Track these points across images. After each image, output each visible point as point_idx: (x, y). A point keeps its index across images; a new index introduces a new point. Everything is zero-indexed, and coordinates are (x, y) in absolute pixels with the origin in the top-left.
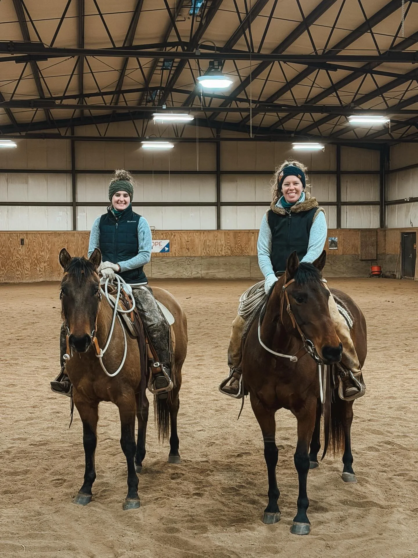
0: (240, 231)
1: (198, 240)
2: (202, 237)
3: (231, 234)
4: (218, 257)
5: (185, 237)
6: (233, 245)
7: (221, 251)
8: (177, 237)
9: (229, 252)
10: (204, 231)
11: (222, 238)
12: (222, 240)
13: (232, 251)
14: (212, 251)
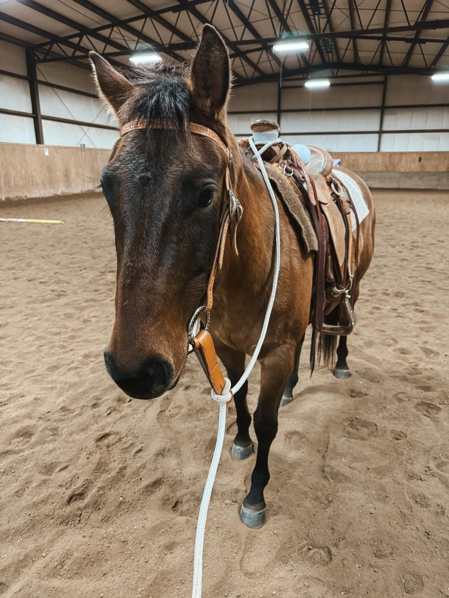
0: (395, 153)
1: (361, 160)
2: (365, 157)
3: (388, 155)
4: (375, 172)
5: (352, 157)
6: (387, 163)
7: (378, 167)
8: (347, 157)
9: (384, 169)
10: (366, 153)
11: (380, 157)
12: (380, 159)
13: (386, 168)
14: (371, 168)
